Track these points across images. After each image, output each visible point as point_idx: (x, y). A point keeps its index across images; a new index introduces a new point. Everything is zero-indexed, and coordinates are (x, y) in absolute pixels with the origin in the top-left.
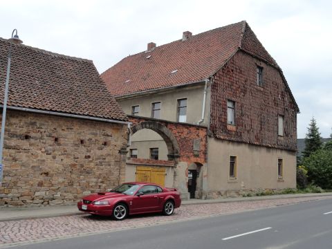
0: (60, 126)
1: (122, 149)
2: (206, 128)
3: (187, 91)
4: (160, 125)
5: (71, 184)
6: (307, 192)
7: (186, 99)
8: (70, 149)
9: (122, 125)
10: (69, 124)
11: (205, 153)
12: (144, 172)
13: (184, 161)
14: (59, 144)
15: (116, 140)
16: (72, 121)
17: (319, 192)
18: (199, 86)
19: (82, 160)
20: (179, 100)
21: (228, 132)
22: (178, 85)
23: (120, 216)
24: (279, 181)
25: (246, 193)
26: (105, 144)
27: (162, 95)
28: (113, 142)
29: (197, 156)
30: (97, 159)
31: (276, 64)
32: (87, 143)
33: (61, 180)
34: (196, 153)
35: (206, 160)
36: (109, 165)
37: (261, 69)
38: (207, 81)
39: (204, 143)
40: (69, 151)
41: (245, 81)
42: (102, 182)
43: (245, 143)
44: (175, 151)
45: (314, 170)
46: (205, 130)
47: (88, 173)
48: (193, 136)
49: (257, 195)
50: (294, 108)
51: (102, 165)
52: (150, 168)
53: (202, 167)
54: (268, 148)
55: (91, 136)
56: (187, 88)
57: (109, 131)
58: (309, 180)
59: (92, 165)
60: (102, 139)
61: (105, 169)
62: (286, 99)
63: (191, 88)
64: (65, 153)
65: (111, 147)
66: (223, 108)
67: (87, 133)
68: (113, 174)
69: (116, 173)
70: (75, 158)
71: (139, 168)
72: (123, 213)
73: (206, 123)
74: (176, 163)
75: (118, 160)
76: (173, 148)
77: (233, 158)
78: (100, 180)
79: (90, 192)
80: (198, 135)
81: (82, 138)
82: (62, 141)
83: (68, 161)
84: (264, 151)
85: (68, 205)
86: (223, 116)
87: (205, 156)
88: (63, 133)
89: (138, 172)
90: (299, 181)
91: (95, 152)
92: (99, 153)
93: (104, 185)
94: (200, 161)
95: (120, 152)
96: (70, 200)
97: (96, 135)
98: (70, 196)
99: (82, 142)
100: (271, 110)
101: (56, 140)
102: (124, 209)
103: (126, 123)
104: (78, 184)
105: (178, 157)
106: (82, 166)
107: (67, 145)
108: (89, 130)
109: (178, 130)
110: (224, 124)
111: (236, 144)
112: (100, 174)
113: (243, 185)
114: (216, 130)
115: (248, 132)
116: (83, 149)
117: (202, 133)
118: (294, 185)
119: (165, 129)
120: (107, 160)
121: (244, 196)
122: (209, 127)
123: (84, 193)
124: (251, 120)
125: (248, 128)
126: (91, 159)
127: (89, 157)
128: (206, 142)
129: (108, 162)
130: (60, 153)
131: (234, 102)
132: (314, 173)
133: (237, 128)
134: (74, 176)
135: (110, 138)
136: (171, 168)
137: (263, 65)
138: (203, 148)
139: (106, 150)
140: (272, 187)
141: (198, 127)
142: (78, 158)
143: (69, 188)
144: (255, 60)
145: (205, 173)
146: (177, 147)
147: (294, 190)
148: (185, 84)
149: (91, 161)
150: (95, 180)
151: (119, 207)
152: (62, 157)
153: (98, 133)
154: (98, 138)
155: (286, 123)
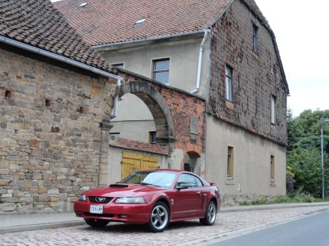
0: (14, 69)
1: (104, 121)
2: (204, 101)
3: (169, 46)
4: (152, 88)
5: (29, 175)
7: (168, 59)
8: (29, 112)
9: (107, 78)
10: (28, 68)
11: (203, 139)
12: (132, 161)
13: (179, 147)
14: (12, 103)
15: (96, 106)
16: (34, 64)
17: (310, 201)
18: (191, 41)
19: (46, 134)
20: (155, 61)
21: (227, 111)
23: (158, 224)
24: (271, 185)
25: (241, 200)
26: (81, 110)
27: (125, 54)
28: (92, 109)
29: (193, 141)
30: (69, 135)
32: (55, 105)
33: (14, 167)
34: (193, 137)
35: (203, 147)
36: (86, 146)
37: (256, 28)
38: (206, 31)
39: (201, 123)
40: (27, 118)
41: (242, 43)
42: (76, 175)
43: (242, 128)
44: (169, 132)
45: (300, 174)
46: (203, 103)
47: (55, 157)
48: (190, 112)
49: (253, 203)
50: (284, 89)
51: (76, 146)
52: (140, 156)
53: (199, 159)
54: (263, 138)
55: (60, 94)
56: (170, 44)
57: (87, 89)
59: (62, 144)
60: (77, 102)
61: (78, 153)
62: (277, 75)
63: (177, 43)
64: (21, 119)
65: (90, 117)
66: (221, 75)
67: (57, 87)
68: (91, 161)
69: (95, 160)
70: (36, 130)
71: (127, 154)
73: (204, 93)
74: (171, 151)
75: (99, 139)
76: (167, 127)
77: (230, 148)
78: (73, 170)
79: (57, 191)
80: (195, 111)
81: (48, 96)
82: (16, 96)
83: (25, 134)
84: (258, 141)
85: (25, 213)
86: (222, 87)
87: (203, 143)
88: (21, 83)
89: (125, 161)
91: (67, 123)
92: (72, 124)
93: (78, 180)
94: (197, 149)
95: (101, 125)
96: (27, 204)
97: (67, 92)
98: (27, 197)
99: (48, 102)
100: (265, 88)
101: (8, 93)
104: (40, 177)
105: (173, 141)
106: (47, 145)
107: (23, 105)
108: (59, 83)
109: (174, 100)
110: (223, 100)
111: (233, 128)
112: (73, 161)
113: (239, 189)
114: (215, 108)
115: (245, 112)
116: (48, 115)
117: (200, 108)
119: (158, 97)
120: (83, 138)
121: (241, 204)
122: (207, 100)
123: (49, 192)
124: (248, 97)
125: (245, 108)
126: (59, 134)
127: (57, 130)
128: (204, 122)
129: (84, 141)
130: (13, 119)
131: (231, 69)
133: (235, 107)
134: (33, 161)
135: (87, 102)
136: (164, 157)
137: (258, 24)
138: (200, 131)
139: (82, 121)
140: (265, 194)
141: (197, 99)
142: (40, 130)
143: (26, 183)
144: (251, 15)
145: (202, 169)
146: (171, 126)
147: (285, 198)
148: (169, 36)
149: (60, 138)
150: (65, 170)
152: (17, 126)
153: (71, 90)
154: (71, 99)
155: (277, 107)
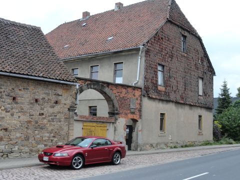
0: (17, 86)
1: (71, 107)
2: (141, 89)
3: (122, 55)
4: (102, 86)
5: (27, 138)
6: (222, 143)
7: (122, 63)
8: (26, 107)
9: (71, 86)
10: (25, 85)
11: (140, 111)
12: (89, 128)
13: (122, 117)
14: (17, 103)
15: (66, 99)
16: (28, 82)
17: (231, 143)
18: (134, 52)
19: (36, 117)
20: (115, 64)
21: (159, 92)
22: (115, 50)
23: (77, 166)
24: (199, 135)
25: (173, 145)
26: (56, 102)
27: (99, 59)
28: (63, 101)
29: (133, 113)
30: (49, 116)
31: (197, 34)
32: (41, 102)
33: (18, 135)
34: (132, 110)
35: (140, 116)
36: (60, 121)
37: (185, 37)
38: (141, 47)
39: (139, 102)
40: (25, 109)
41: (172, 48)
42: (54, 137)
43: (173, 102)
44: (115, 109)
45: (227, 125)
47: (42, 128)
48: (130, 96)
49: (182, 147)
50: (211, 71)
51: (54, 122)
52: (95, 124)
53: (137, 123)
54: (190, 105)
55: (44, 96)
56: (123, 54)
57: (60, 91)
58: (223, 134)
59: (45, 121)
60: (54, 98)
61: (56, 125)
62: (205, 63)
63: (127, 53)
64: (22, 111)
65: (62, 106)
66: (154, 71)
67: (41, 93)
68: (63, 129)
69: (66, 128)
70: (30, 115)
71: (85, 124)
72: (80, 163)
73: (141, 84)
74: (116, 119)
75: (68, 117)
76: (113, 106)
77: (162, 115)
78: (52, 135)
79: (43, 146)
80: (134, 95)
81: (36, 97)
82: (19, 100)
83: (25, 118)
84: (187, 108)
85: (25, 157)
86: (154, 78)
87: (140, 113)
88: (20, 93)
89: (84, 127)
90: (214, 134)
91: (48, 110)
92: (51, 110)
93: (56, 139)
94: (135, 117)
95: (69, 109)
96: (26, 153)
97: (48, 94)
98: (27, 149)
99: (37, 101)
100: (193, 73)
101: (14, 99)
102: (81, 160)
103: (75, 84)
104: (33, 139)
105: (117, 114)
106: (37, 122)
107: (23, 103)
108: (43, 90)
109: (118, 90)
110: (156, 85)
111: (165, 102)
112: (52, 130)
113: (170, 138)
114: (149, 90)
115: (175, 91)
116: (37, 107)
117: (138, 93)
118: (210, 137)
119: (107, 90)
120: (58, 117)
121: (171, 148)
122: (143, 88)
123: (39, 146)
124: (177, 81)
125: (174, 89)
126: (44, 116)
127: (43, 114)
128: (141, 100)
129: (59, 119)
130: (17, 111)
131: (163, 66)
132: (227, 128)
133: (166, 89)
134: (29, 131)
135: (60, 98)
136: (112, 124)
137: (186, 34)
138: (138, 106)
139: (57, 108)
140: (194, 140)
141: (135, 88)
142: (33, 115)
143: (25, 143)
144: (180, 30)
145: (140, 128)
146: (117, 105)
147: (211, 142)
148: (122, 49)
149: (44, 118)
150: (47, 135)
151: (76, 158)
152: (20, 114)
153: (50, 92)
154: (50, 97)
155: (204, 85)
